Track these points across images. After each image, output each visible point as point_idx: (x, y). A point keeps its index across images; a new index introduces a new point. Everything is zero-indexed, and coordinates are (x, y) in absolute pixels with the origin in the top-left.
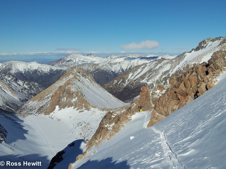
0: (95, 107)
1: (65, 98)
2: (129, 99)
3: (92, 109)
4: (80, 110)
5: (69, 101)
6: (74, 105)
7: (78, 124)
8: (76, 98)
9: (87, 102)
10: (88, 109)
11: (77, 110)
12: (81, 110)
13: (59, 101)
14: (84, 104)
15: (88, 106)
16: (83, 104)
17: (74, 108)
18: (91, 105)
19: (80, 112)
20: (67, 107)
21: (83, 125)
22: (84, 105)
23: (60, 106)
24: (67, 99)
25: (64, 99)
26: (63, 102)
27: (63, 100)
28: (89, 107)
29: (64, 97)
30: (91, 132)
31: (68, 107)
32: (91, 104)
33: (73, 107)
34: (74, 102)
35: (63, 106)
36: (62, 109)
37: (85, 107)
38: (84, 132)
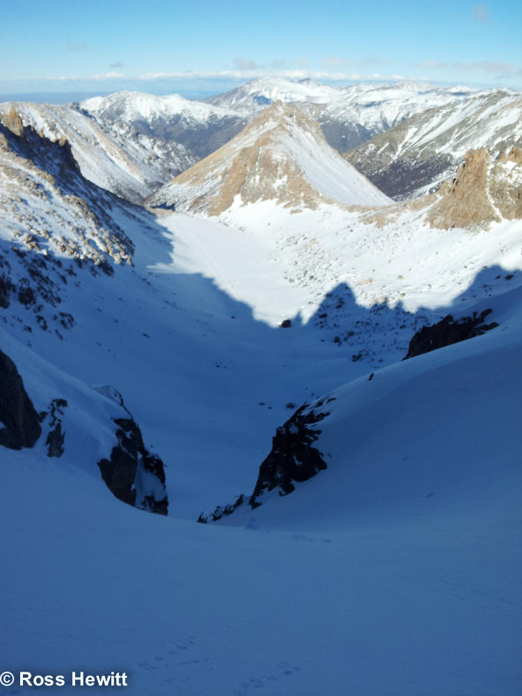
0: (330, 202)
1: (258, 177)
2: (402, 192)
3: (323, 206)
4: (292, 208)
5: (266, 184)
6: (278, 194)
7: (288, 240)
8: (285, 178)
9: (310, 188)
10: (313, 206)
11: (285, 206)
12: (295, 208)
13: (243, 183)
14: (302, 194)
15: (312, 200)
16: (299, 194)
17: (278, 203)
18: (322, 198)
19: (293, 212)
20: (261, 199)
21: (301, 242)
22: (304, 196)
23: (244, 195)
24: (261, 180)
25: (255, 180)
26: (251, 186)
27: (252, 181)
28: (317, 201)
29: (254, 174)
30: (322, 261)
31: (264, 199)
32: (321, 195)
33: (275, 200)
34: (278, 187)
35: (251, 197)
36: (249, 203)
37: (306, 202)
38: (304, 258)
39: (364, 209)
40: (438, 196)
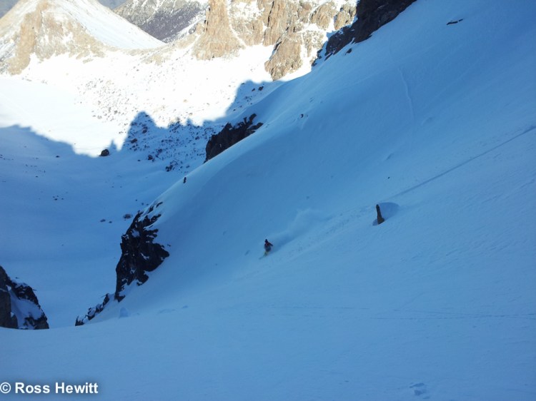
0: (114, 49)
1: (46, 37)
3: (108, 53)
4: (83, 58)
5: (56, 41)
6: (68, 49)
7: (88, 85)
8: (71, 35)
9: (95, 41)
10: (100, 55)
11: (77, 58)
12: (86, 58)
13: (35, 43)
14: (89, 46)
15: (98, 49)
16: (86, 46)
17: (70, 56)
18: (106, 47)
19: (85, 62)
20: (54, 54)
21: (99, 86)
22: (91, 47)
23: (38, 53)
24: (50, 38)
25: (44, 39)
26: (43, 45)
27: (42, 41)
28: (103, 50)
29: (43, 35)
30: (120, 97)
31: (57, 54)
32: (105, 44)
33: (67, 54)
34: (67, 43)
35: (46, 54)
36: (45, 59)
37: (94, 52)
38: (105, 98)
39: (143, 53)
40: (196, 35)
